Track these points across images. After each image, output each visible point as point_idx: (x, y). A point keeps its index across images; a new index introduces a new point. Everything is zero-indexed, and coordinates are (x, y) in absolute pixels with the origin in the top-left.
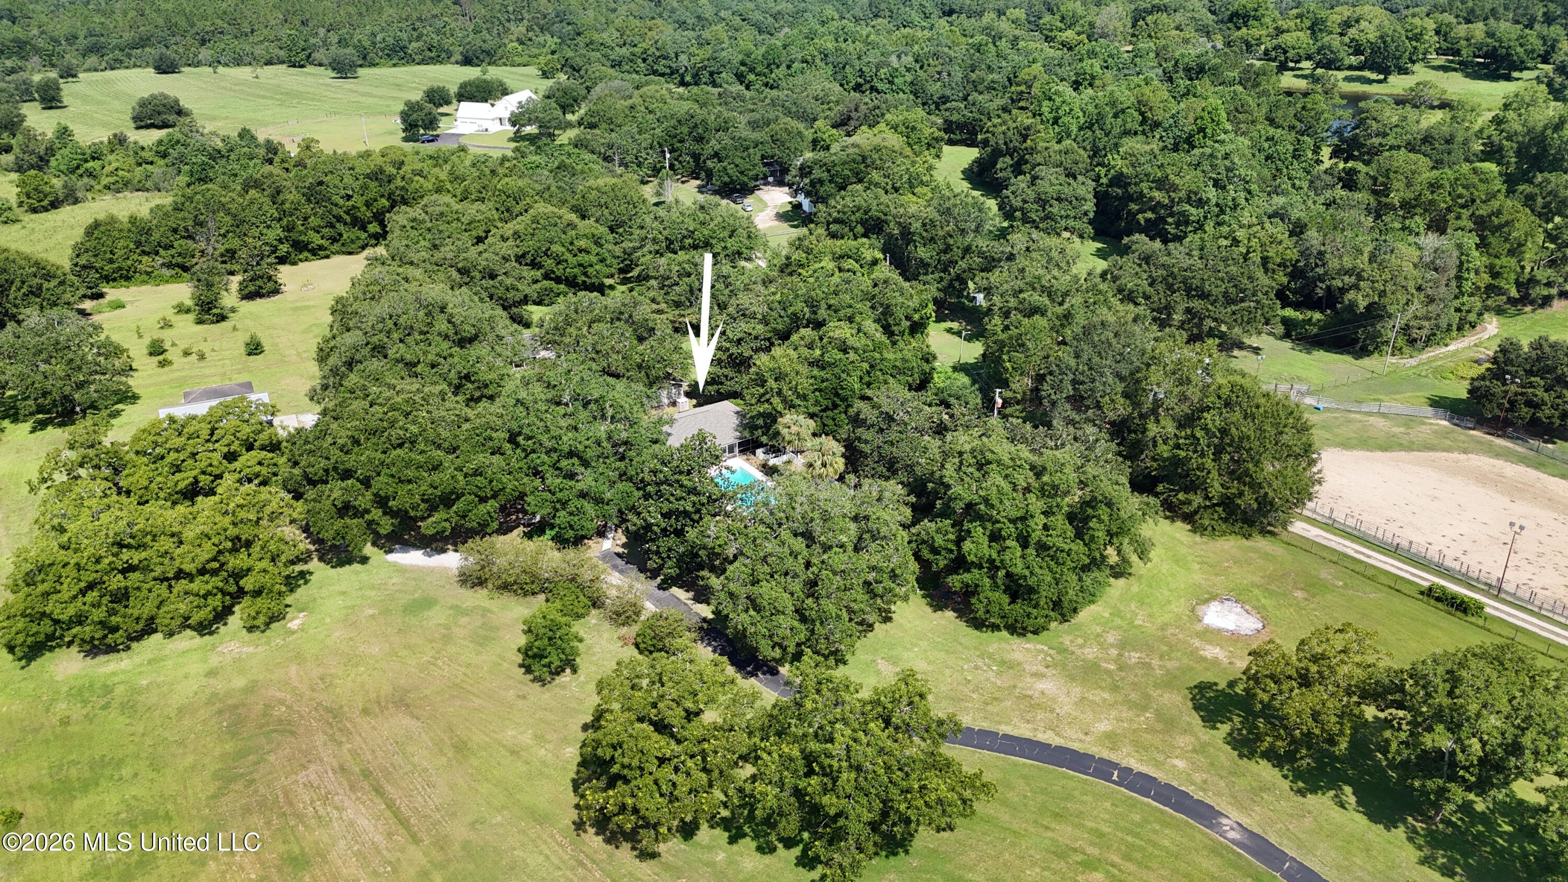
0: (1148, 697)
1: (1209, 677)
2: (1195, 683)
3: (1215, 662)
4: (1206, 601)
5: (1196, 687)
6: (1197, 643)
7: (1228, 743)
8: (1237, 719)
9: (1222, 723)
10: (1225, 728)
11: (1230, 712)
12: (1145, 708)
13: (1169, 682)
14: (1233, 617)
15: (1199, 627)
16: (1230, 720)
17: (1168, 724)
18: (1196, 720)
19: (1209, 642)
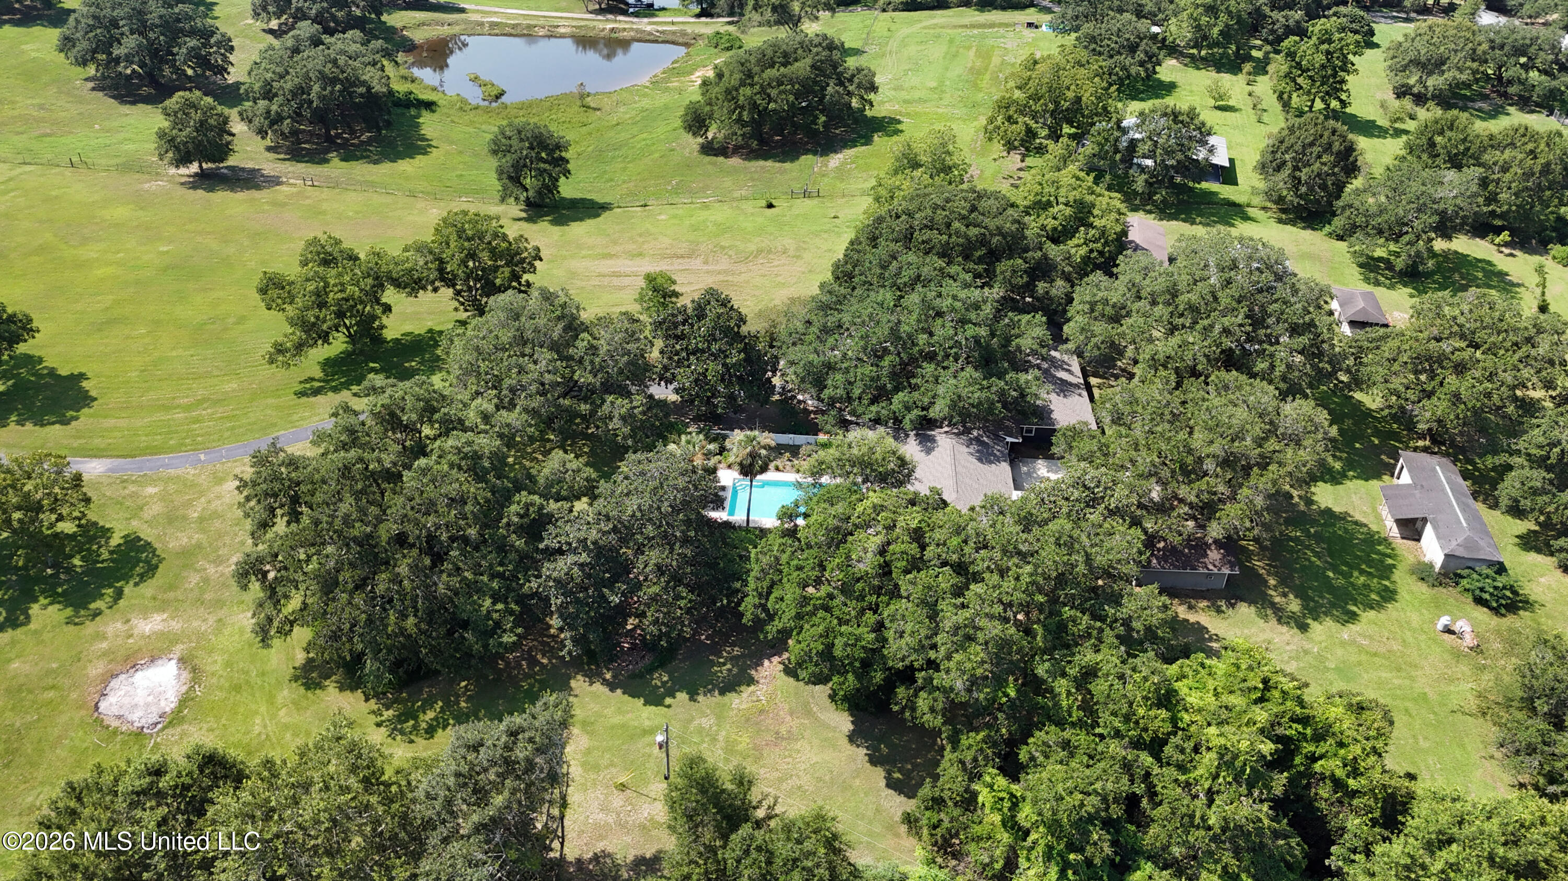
0: (203, 531)
1: (148, 589)
2: (160, 570)
3: (145, 613)
4: (185, 701)
5: (157, 567)
6: (175, 625)
7: (108, 529)
8: (105, 555)
9: (119, 545)
10: (115, 540)
11: (112, 560)
12: (201, 520)
13: (188, 555)
14: (141, 697)
15: (179, 649)
16: (111, 552)
17: (173, 518)
18: (147, 534)
19: (160, 635)
